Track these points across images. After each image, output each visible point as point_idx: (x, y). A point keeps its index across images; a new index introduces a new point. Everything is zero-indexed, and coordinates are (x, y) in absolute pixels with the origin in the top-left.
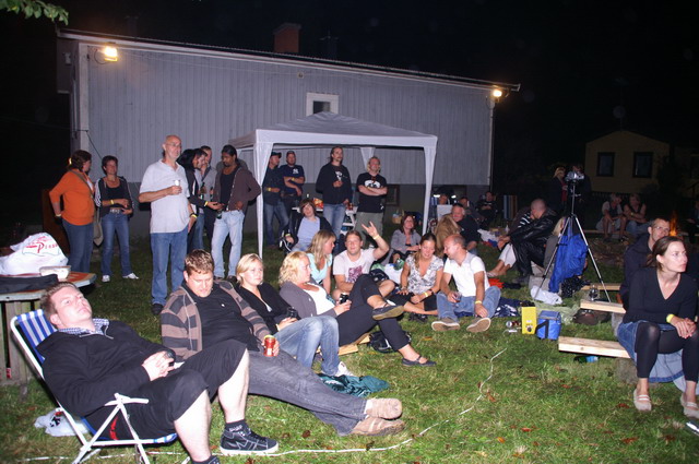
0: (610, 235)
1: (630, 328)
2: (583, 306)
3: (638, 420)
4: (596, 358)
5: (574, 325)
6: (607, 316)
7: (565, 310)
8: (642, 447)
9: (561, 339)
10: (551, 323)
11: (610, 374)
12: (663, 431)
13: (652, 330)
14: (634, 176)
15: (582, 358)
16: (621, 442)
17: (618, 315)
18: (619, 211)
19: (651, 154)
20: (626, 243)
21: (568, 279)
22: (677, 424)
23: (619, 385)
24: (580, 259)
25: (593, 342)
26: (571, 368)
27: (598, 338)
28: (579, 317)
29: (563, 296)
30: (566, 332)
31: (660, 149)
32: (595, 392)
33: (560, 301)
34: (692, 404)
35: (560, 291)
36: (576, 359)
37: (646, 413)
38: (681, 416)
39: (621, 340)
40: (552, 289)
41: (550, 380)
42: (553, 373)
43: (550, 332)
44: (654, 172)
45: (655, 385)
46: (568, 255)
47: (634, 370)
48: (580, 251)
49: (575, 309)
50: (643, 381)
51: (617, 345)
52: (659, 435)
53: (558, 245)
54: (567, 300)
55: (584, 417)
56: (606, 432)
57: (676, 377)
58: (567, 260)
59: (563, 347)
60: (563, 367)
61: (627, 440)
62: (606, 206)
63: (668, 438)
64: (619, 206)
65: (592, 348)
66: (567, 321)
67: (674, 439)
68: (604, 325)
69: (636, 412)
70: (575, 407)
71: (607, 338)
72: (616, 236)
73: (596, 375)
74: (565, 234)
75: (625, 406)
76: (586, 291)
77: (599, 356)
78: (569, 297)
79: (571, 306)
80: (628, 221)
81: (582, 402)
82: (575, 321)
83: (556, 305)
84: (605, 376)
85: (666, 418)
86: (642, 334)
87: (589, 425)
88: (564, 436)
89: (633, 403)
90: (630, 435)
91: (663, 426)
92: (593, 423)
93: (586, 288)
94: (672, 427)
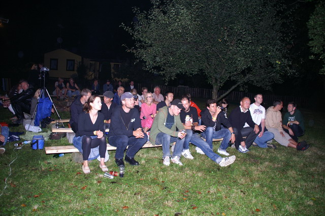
0: (59, 97)
1: (79, 139)
2: (53, 131)
3: (86, 178)
4: (63, 154)
5: (50, 141)
6: (65, 134)
7: (44, 134)
8: (90, 189)
9: (46, 148)
10: (39, 142)
11: (71, 160)
12: (96, 180)
13: (88, 139)
14: (67, 70)
15: (57, 155)
16: (81, 189)
17: (70, 133)
18: (63, 86)
19: (74, 60)
20: (67, 101)
21: (44, 119)
22: (101, 176)
23: (76, 164)
24: (49, 109)
25: (62, 147)
26: (52, 161)
27: (62, 145)
28: (52, 137)
29: (42, 128)
30: (47, 144)
31: (78, 59)
32: (66, 170)
33: (41, 130)
34: (104, 166)
35: (40, 125)
36: (54, 156)
37: (89, 174)
38: (102, 172)
39: (75, 144)
40: (36, 124)
41: (43, 169)
42: (44, 165)
43: (39, 146)
44: (76, 69)
45: (91, 161)
46: (43, 107)
47: (81, 157)
48: (49, 105)
49: (49, 133)
50: (86, 161)
51: (73, 147)
52: (95, 182)
53: (38, 103)
54: (44, 129)
55: (63, 182)
56: (74, 187)
57: (98, 156)
58: (43, 110)
59: (48, 152)
60: (49, 162)
61: (84, 188)
62: (57, 84)
63: (99, 182)
64: (63, 83)
65: (62, 150)
66: (46, 139)
67: (101, 182)
68: (64, 138)
69: (85, 175)
70: (58, 179)
71: (67, 144)
72: (62, 97)
73: (64, 162)
74: (41, 97)
75: (80, 173)
76: (53, 124)
77: (64, 153)
78: (45, 127)
79: (47, 132)
80: (68, 90)
81: (61, 176)
82: (50, 139)
83: (39, 132)
84: (69, 162)
85: (96, 174)
86: (84, 141)
87: (66, 186)
88: (56, 194)
89: (82, 171)
90: (84, 185)
91: (96, 178)
92: (68, 184)
93: (53, 122)
94: (99, 177)
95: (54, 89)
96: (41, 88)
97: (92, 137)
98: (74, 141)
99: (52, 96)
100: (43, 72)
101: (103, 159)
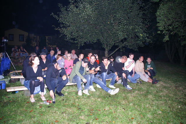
0: (15, 57)
1: (27, 82)
2: (12, 78)
3: (32, 105)
4: (18, 92)
5: (10, 84)
6: (19, 79)
7: (6, 80)
8: (35, 112)
9: (7, 88)
10: (2, 85)
11: (23, 95)
12: (39, 106)
13: (33, 82)
14: (19, 41)
15: (14, 92)
16: (30, 112)
17: (22, 79)
18: (17, 50)
19: (24, 35)
20: (20, 59)
21: (5, 71)
22: (42, 103)
23: (26, 97)
24: (8, 64)
25: (17, 87)
26: (11, 96)
27: (17, 86)
28: (11, 81)
29: (4, 76)
30: (8, 86)
31: (26, 34)
32: (20, 101)
33: (3, 77)
34: (43, 97)
35: (3, 75)
36: (12, 93)
37: (34, 102)
38: (42, 101)
39: (25, 85)
41: (5, 101)
42: (6, 99)
43: (2, 87)
44: (25, 40)
45: (35, 95)
46: (5, 64)
47: (29, 92)
48: (8, 62)
49: (9, 79)
50: (32, 95)
51: (24, 87)
52: (38, 107)
53: (1, 61)
54: (5, 77)
55: (18, 108)
56: (25, 111)
57: (39, 92)
59: (8, 90)
60: (9, 96)
61: (31, 111)
62: (13, 49)
63: (40, 107)
65: (17, 89)
66: (7, 83)
67: (41, 107)
68: (18, 82)
69: (32, 103)
70: (15, 107)
71: (20, 85)
72: (17, 57)
73: (19, 96)
74: (3, 57)
75: (29, 102)
76: (11, 73)
77: (19, 91)
79: (7, 78)
80: (20, 53)
81: (17, 105)
82: (9, 82)
83: (2, 79)
84: (22, 96)
85: (39, 102)
86: (31, 83)
87: (20, 110)
88: (13, 116)
89: (30, 101)
90: (31, 109)
91: (39, 104)
92: (21, 109)
93: (11, 72)
94: (41, 104)
95: (12, 52)
96: (3, 52)
97: (36, 81)
98: (25, 83)
99: (10, 56)
100: (4, 42)
101: (43, 93)
